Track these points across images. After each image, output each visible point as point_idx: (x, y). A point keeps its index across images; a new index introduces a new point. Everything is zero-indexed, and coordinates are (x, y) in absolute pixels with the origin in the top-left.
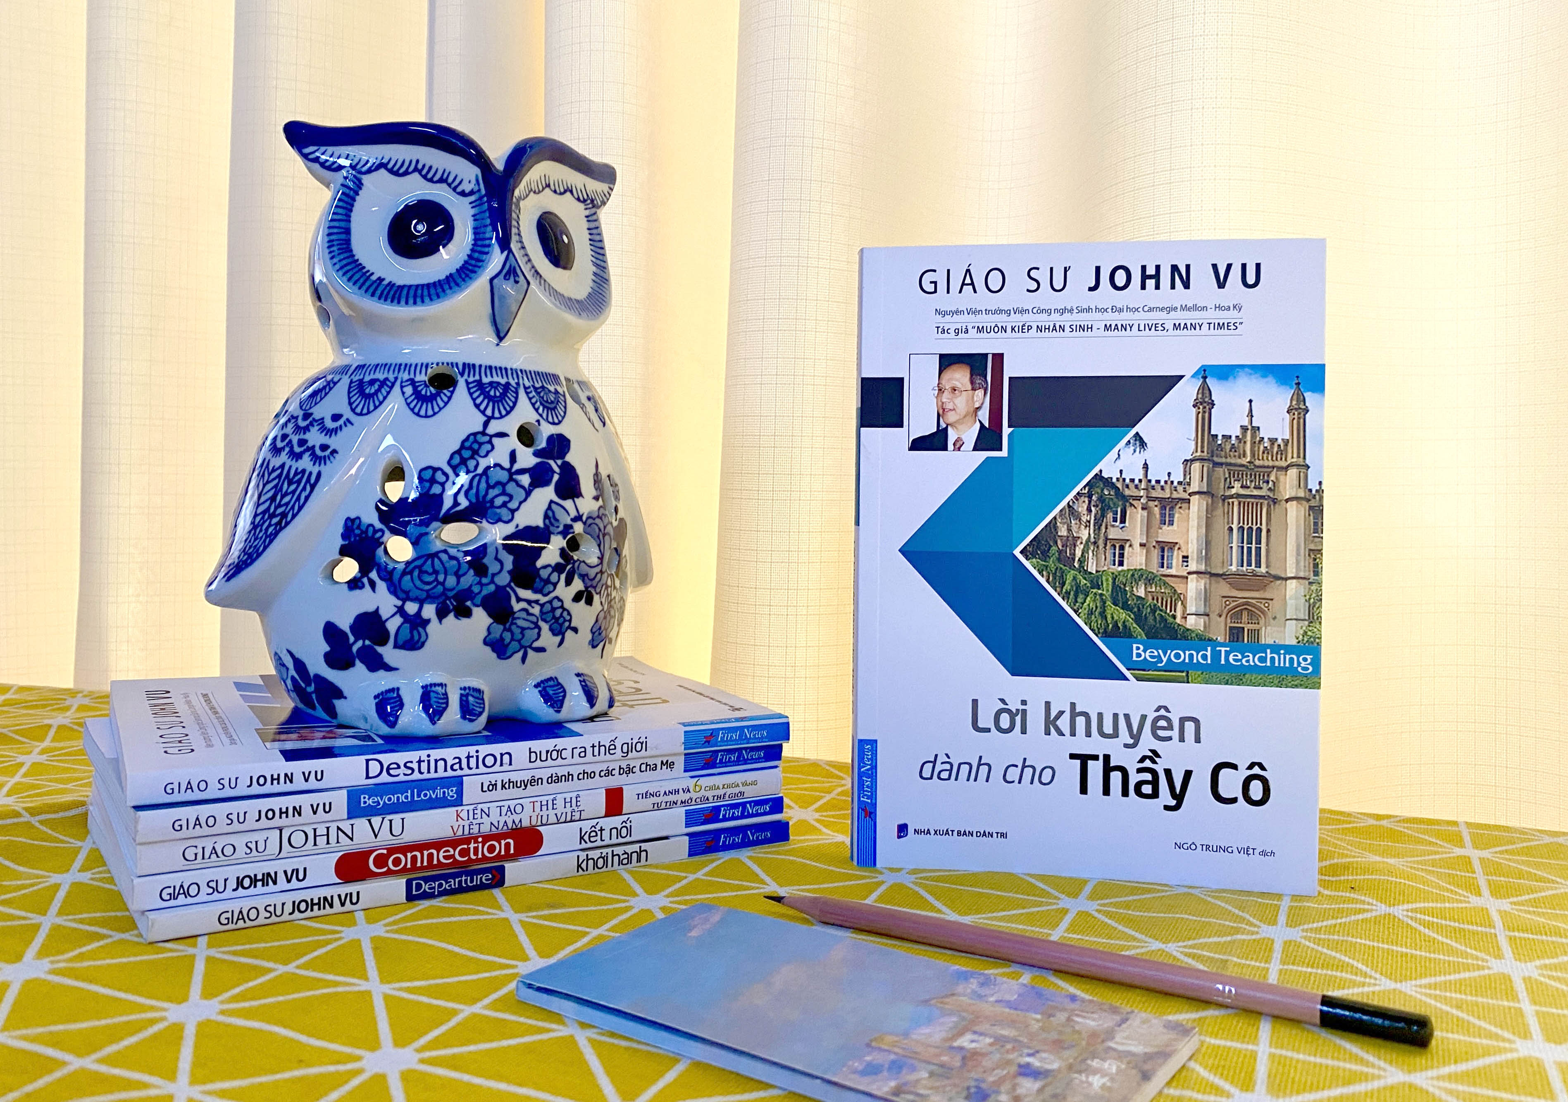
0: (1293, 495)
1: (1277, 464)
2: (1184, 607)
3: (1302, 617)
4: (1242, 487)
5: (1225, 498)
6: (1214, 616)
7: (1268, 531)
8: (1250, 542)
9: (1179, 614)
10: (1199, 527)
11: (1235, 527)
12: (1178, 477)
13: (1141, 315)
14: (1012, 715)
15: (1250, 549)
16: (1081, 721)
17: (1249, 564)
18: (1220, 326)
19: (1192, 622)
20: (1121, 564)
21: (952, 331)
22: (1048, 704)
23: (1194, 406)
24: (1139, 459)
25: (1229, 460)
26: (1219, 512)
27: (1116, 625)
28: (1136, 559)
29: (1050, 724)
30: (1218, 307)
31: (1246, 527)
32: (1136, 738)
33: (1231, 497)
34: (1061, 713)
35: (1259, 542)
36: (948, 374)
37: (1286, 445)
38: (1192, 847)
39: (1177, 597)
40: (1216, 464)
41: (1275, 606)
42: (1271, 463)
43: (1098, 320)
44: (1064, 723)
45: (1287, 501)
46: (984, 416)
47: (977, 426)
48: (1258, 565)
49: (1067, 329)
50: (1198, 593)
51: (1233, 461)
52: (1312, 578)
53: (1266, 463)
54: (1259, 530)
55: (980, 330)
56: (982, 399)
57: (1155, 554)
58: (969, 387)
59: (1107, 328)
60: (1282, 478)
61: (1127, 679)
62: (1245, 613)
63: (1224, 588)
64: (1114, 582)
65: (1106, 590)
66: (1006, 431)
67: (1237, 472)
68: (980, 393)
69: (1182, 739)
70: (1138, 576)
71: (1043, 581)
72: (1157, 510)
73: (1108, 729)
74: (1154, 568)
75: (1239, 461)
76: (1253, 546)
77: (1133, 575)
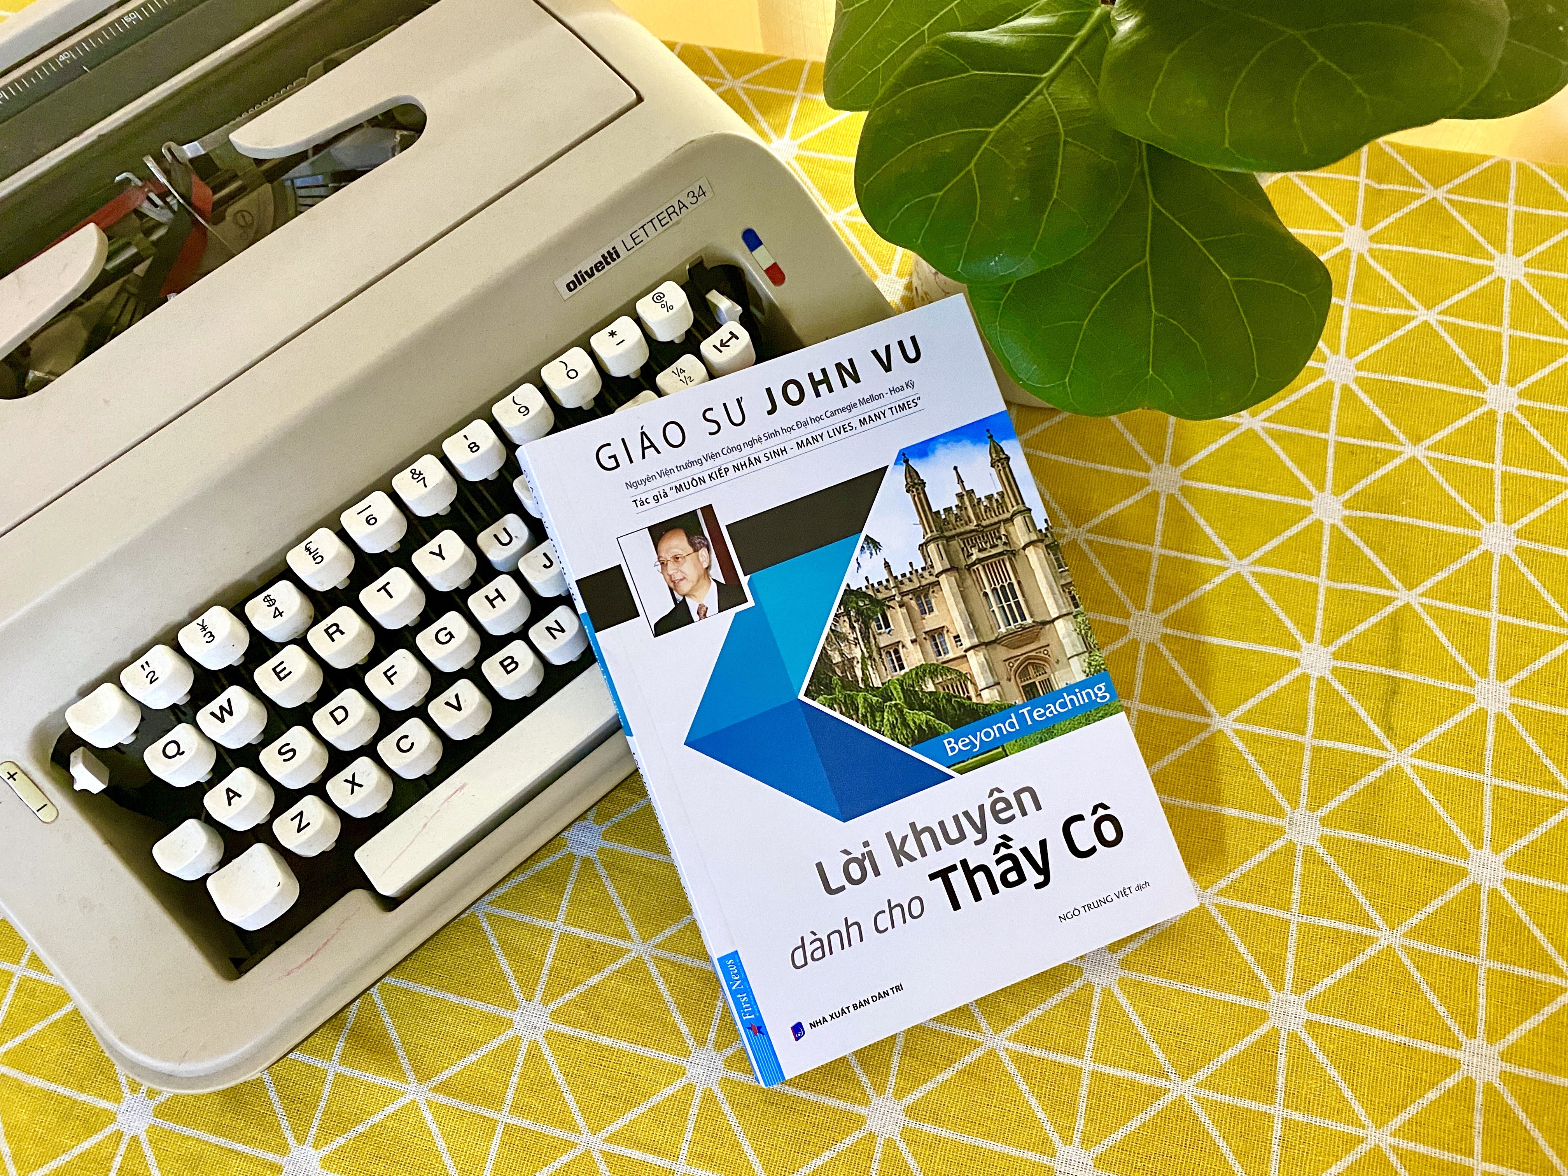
0: (1027, 540)
1: (1001, 517)
2: (974, 684)
3: (1081, 650)
4: (980, 551)
5: (969, 567)
6: (1004, 682)
7: (1019, 583)
8: (1007, 600)
9: (972, 694)
10: (957, 604)
11: (988, 591)
12: (919, 564)
13: (826, 422)
14: (860, 863)
15: (1009, 606)
16: (926, 838)
17: (1015, 621)
18: (902, 408)
19: (989, 697)
20: (902, 667)
21: (651, 500)
22: (889, 835)
23: (908, 491)
24: (878, 560)
25: (958, 530)
26: (969, 582)
27: (919, 727)
28: (913, 657)
29: (900, 854)
30: (893, 390)
31: (998, 587)
32: (982, 830)
33: (974, 564)
34: (904, 839)
35: (1015, 596)
36: (664, 545)
37: (1003, 497)
38: (1076, 912)
39: (964, 678)
40: (949, 539)
41: (1053, 649)
42: (996, 519)
43: (788, 441)
44: (911, 847)
45: (1024, 548)
46: (717, 573)
47: (714, 584)
48: (1023, 618)
49: (763, 459)
50: (981, 666)
51: (962, 530)
52: (1075, 610)
53: (993, 520)
54: (1011, 585)
55: (679, 489)
56: (708, 557)
57: (928, 645)
58: (691, 550)
59: (800, 445)
60: (1011, 529)
61: (952, 777)
62: (1030, 668)
63: (1002, 653)
64: (902, 689)
65: (898, 698)
66: (744, 580)
67: (969, 538)
68: (703, 552)
69: (1024, 813)
70: (922, 672)
71: (837, 714)
72: (913, 602)
73: (954, 834)
74: (933, 659)
75: (968, 528)
76: (1012, 602)
77: (917, 674)
